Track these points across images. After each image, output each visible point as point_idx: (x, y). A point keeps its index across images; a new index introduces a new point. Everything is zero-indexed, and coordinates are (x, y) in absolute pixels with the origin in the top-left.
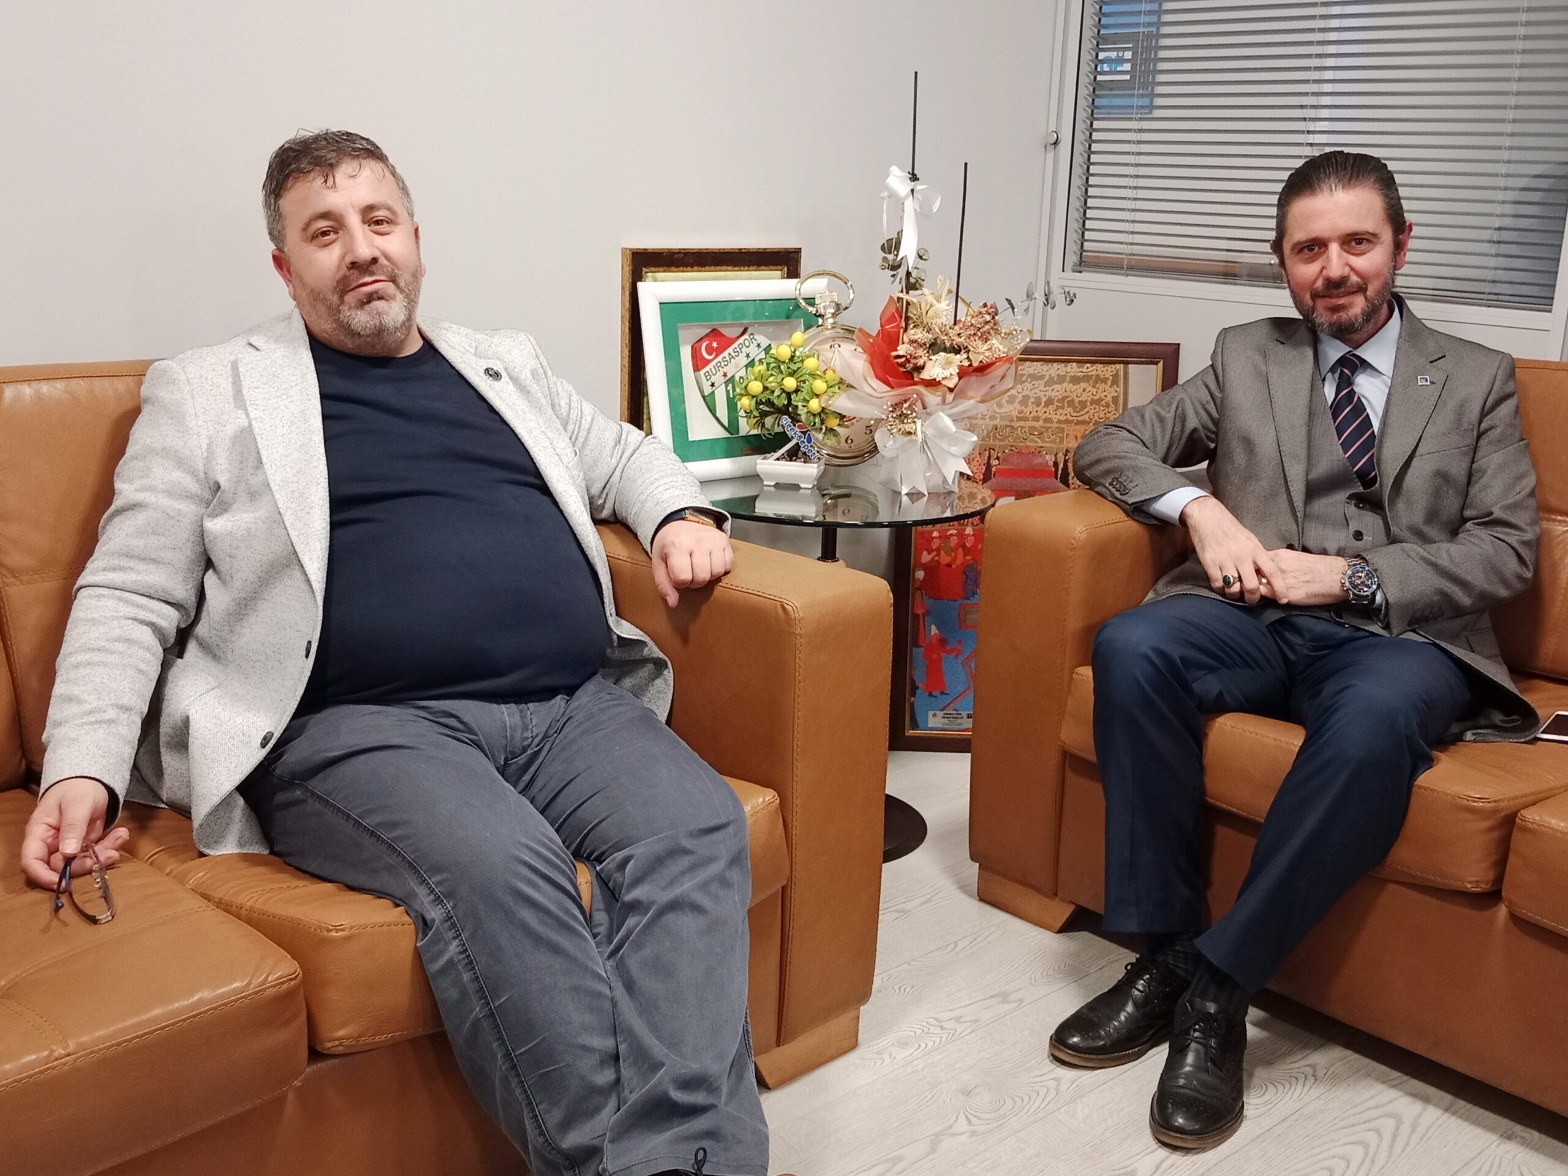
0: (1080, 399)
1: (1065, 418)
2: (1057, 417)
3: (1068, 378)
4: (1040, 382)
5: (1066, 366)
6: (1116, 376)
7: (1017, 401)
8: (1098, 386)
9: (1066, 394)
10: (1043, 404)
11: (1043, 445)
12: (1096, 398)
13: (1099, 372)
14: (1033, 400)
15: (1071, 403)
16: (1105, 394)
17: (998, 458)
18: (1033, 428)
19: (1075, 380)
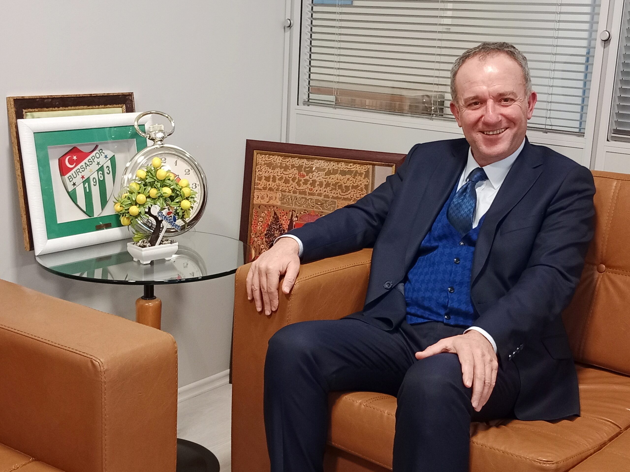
0: (346, 185)
1: (337, 195)
2: (332, 194)
3: (339, 171)
4: (323, 172)
5: (338, 164)
6: (367, 172)
7: (309, 183)
8: (356, 177)
9: (338, 181)
10: (324, 186)
11: (323, 211)
12: (355, 185)
13: (358, 169)
14: (318, 183)
15: (340, 187)
16: (360, 182)
17: (297, 217)
18: (317, 200)
19: (343, 173)
